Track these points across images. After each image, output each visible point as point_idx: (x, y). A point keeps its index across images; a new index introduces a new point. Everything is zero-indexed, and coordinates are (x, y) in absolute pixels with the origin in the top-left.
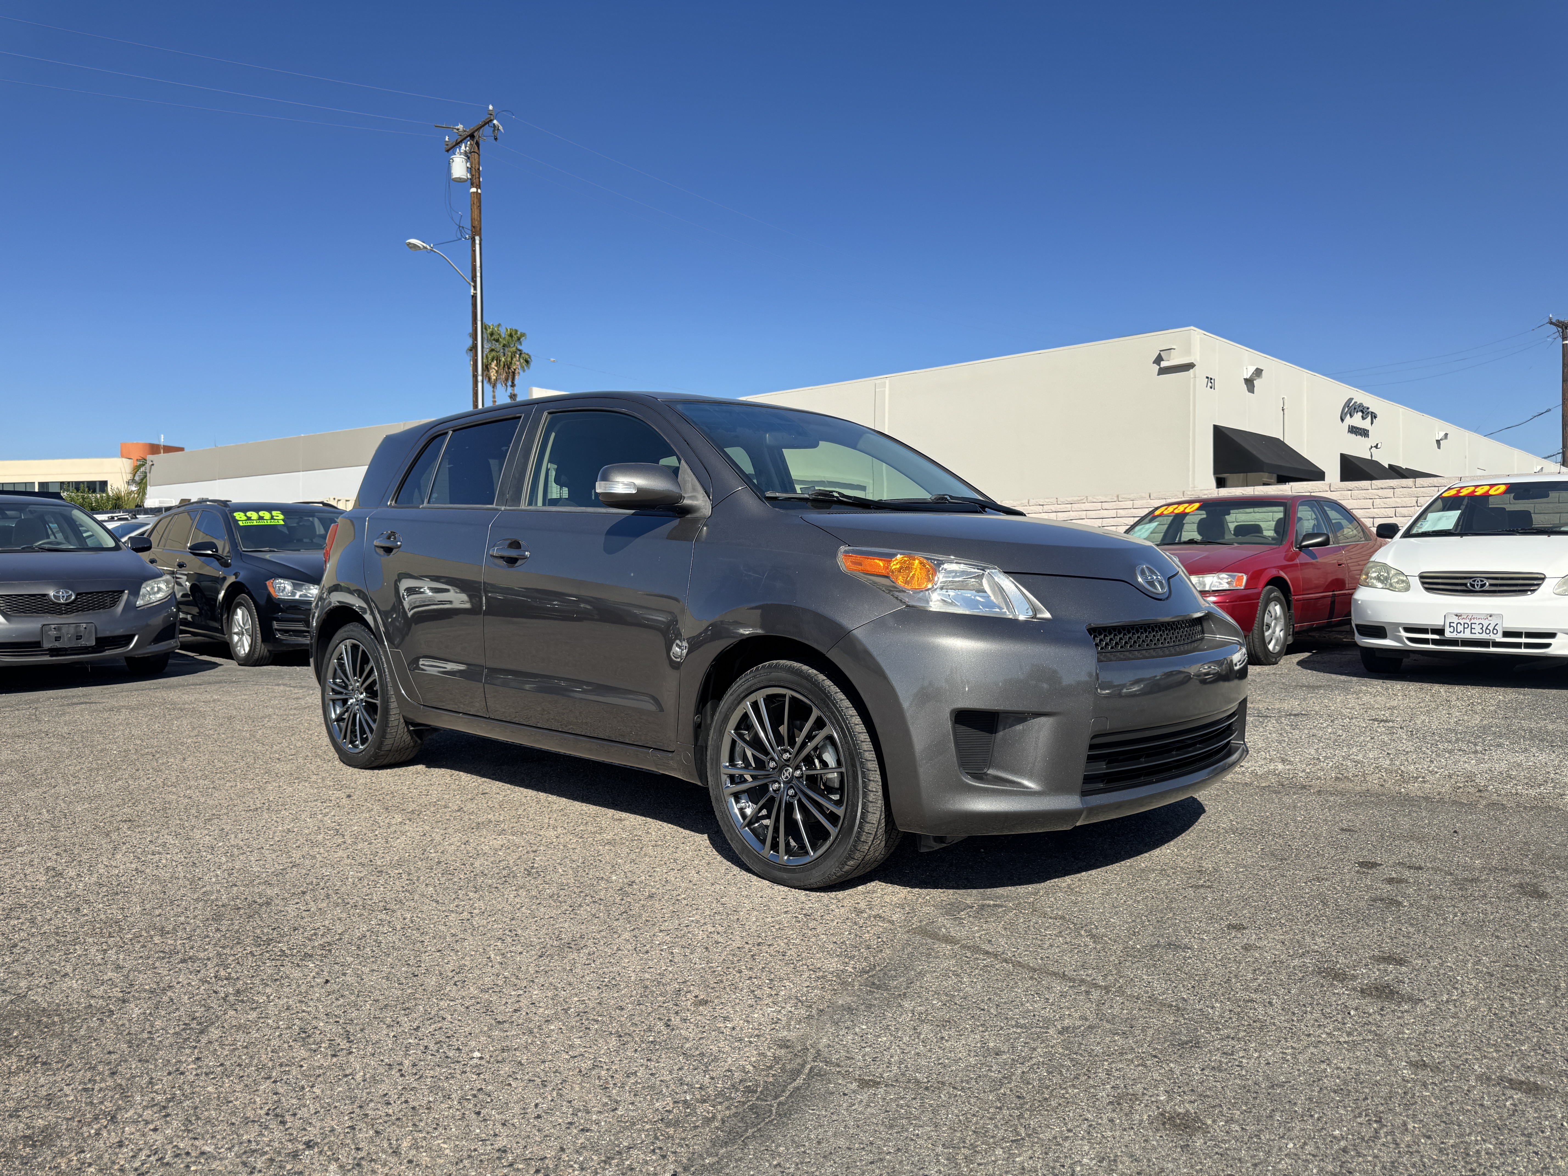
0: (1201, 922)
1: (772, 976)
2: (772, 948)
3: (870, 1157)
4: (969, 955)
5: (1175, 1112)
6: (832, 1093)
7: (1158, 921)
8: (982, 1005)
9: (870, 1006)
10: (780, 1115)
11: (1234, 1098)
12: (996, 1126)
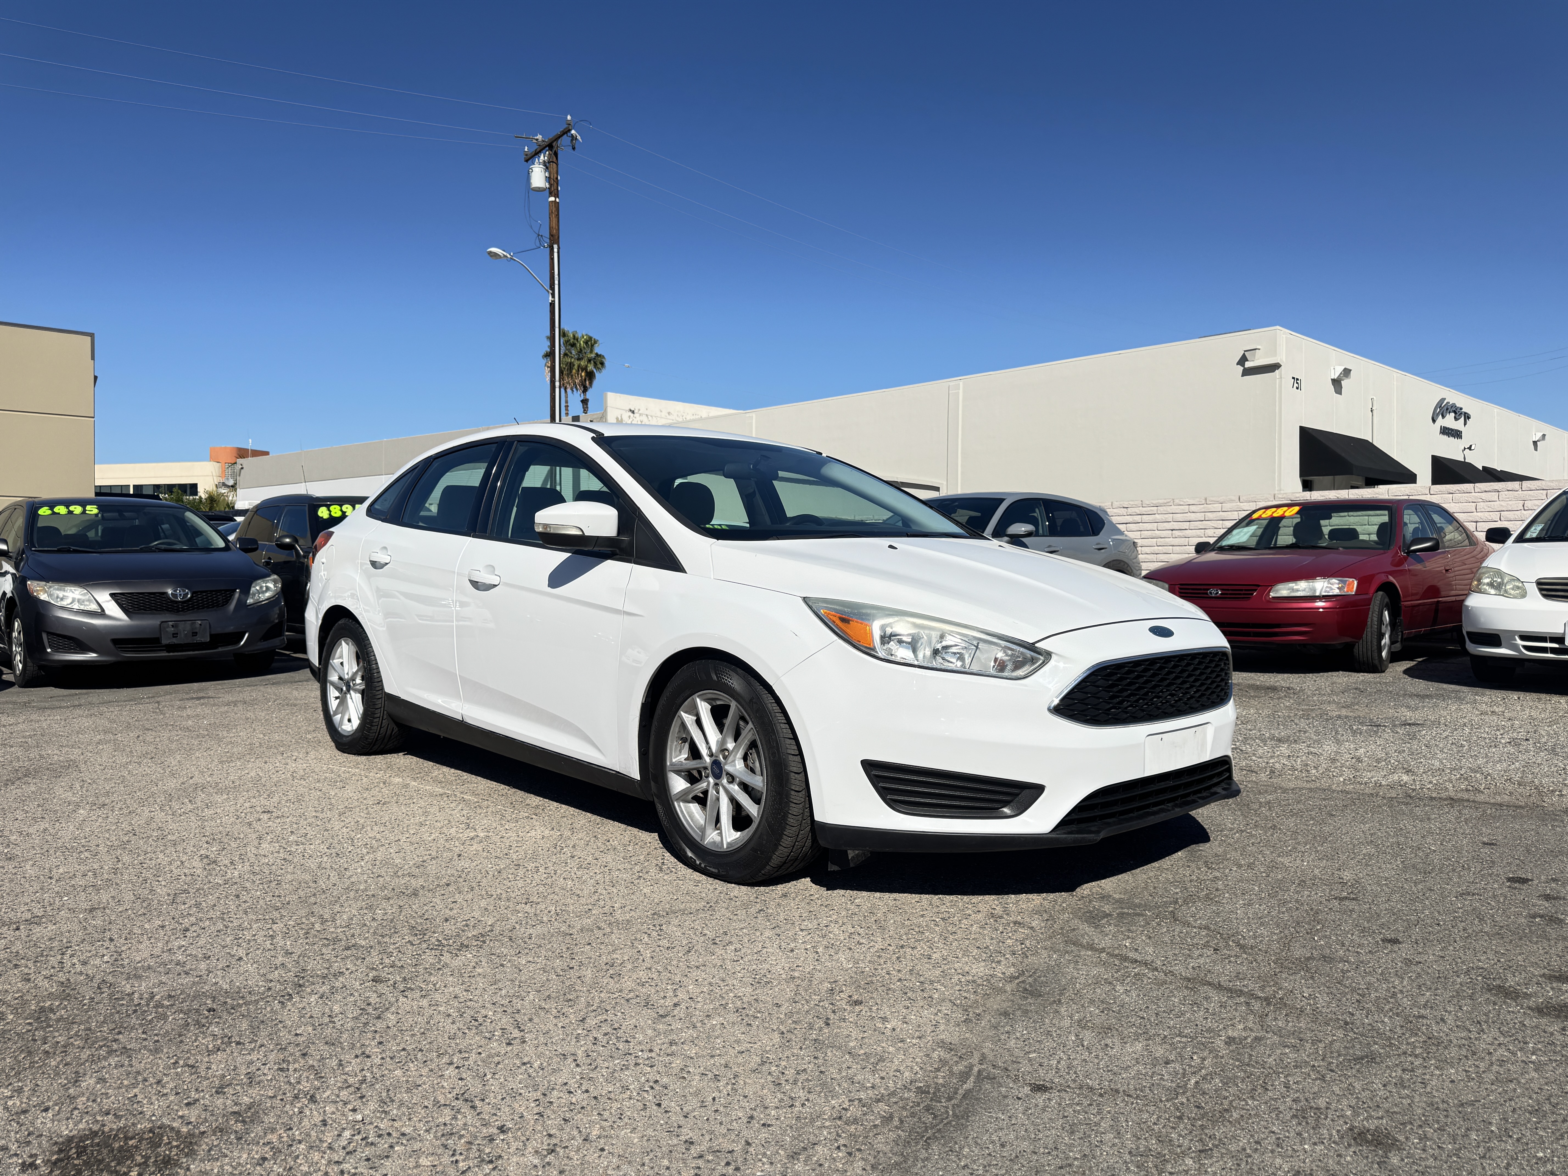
0: (1352, 935)
1: (922, 979)
2: (916, 952)
3: (1059, 1162)
4: (1117, 962)
5: (1364, 1127)
6: (1005, 1097)
7: (1307, 933)
8: (1141, 1014)
9: (1026, 1012)
10: (957, 1117)
11: (1424, 1115)
12: (1180, 1135)
